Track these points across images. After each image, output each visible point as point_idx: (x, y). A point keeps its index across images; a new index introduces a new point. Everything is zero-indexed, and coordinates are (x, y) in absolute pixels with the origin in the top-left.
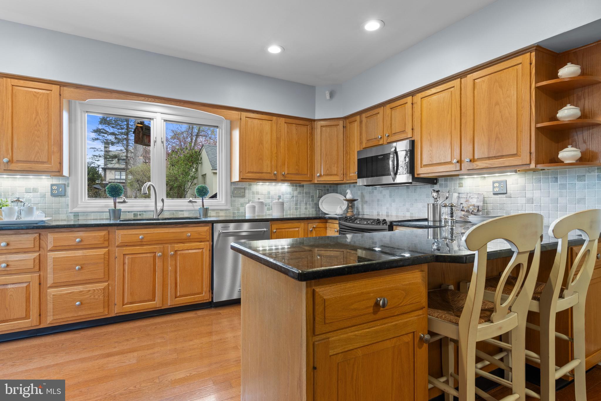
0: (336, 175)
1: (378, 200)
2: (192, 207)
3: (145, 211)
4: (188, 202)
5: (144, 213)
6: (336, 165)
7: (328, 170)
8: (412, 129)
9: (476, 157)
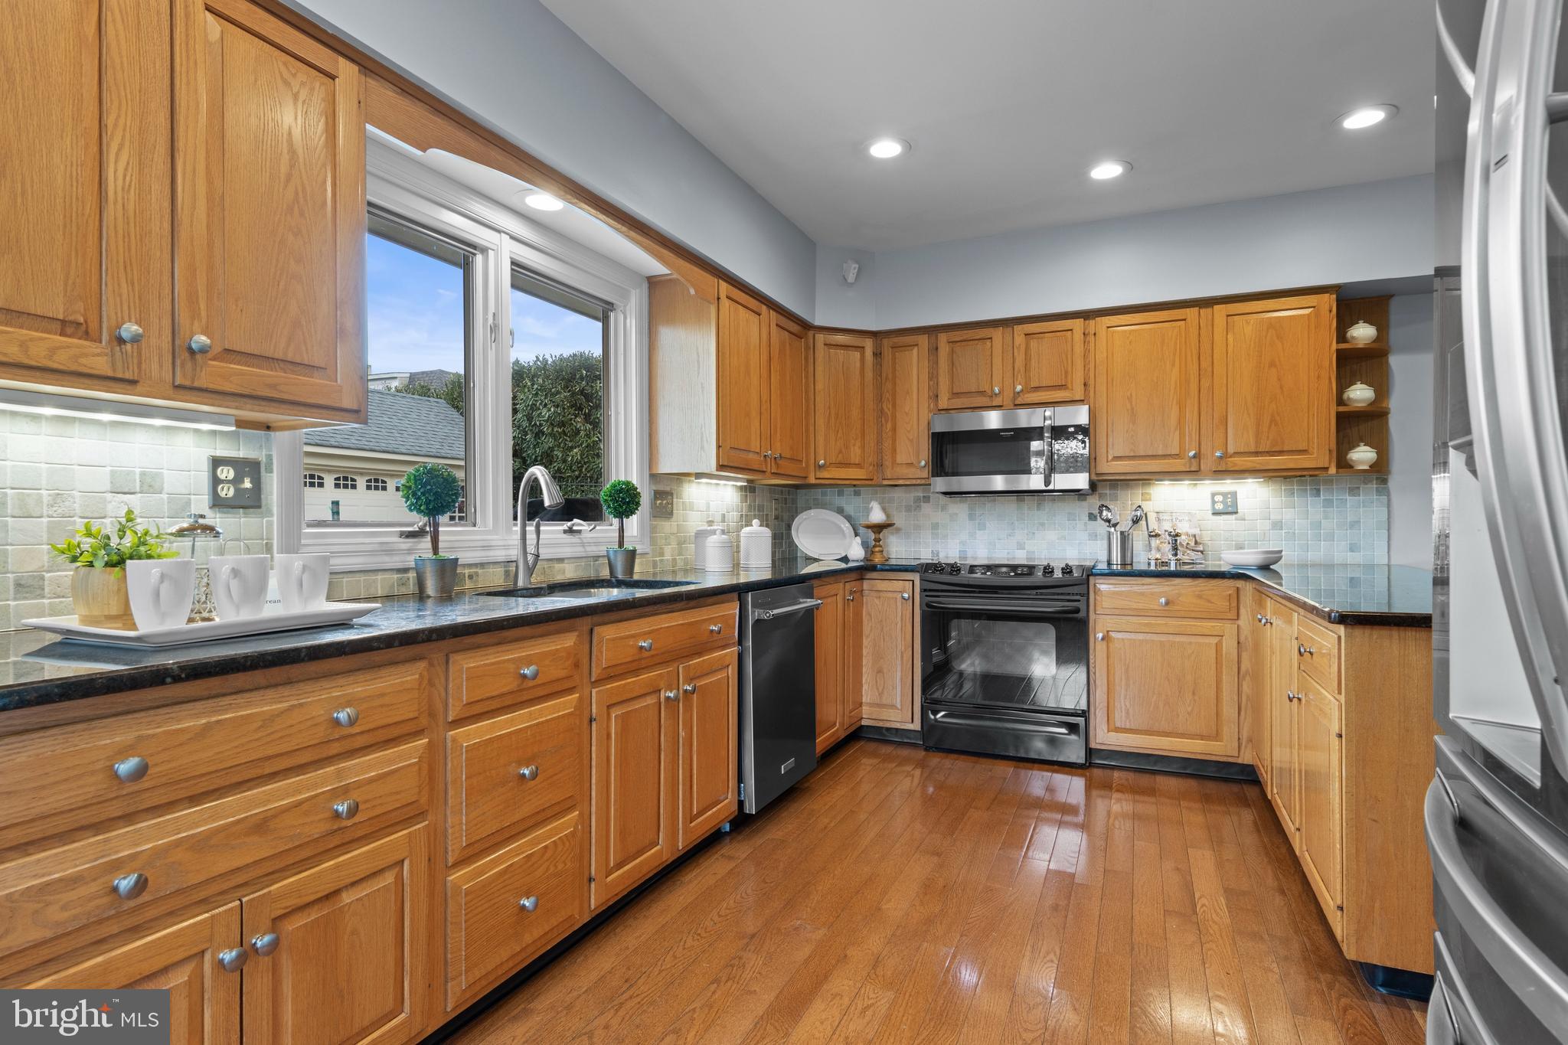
0: (859, 466)
1: (935, 526)
2: (581, 549)
3: (482, 565)
4: (565, 532)
5: (480, 571)
6: (858, 444)
7: (840, 452)
8: (1085, 385)
9: (1231, 450)
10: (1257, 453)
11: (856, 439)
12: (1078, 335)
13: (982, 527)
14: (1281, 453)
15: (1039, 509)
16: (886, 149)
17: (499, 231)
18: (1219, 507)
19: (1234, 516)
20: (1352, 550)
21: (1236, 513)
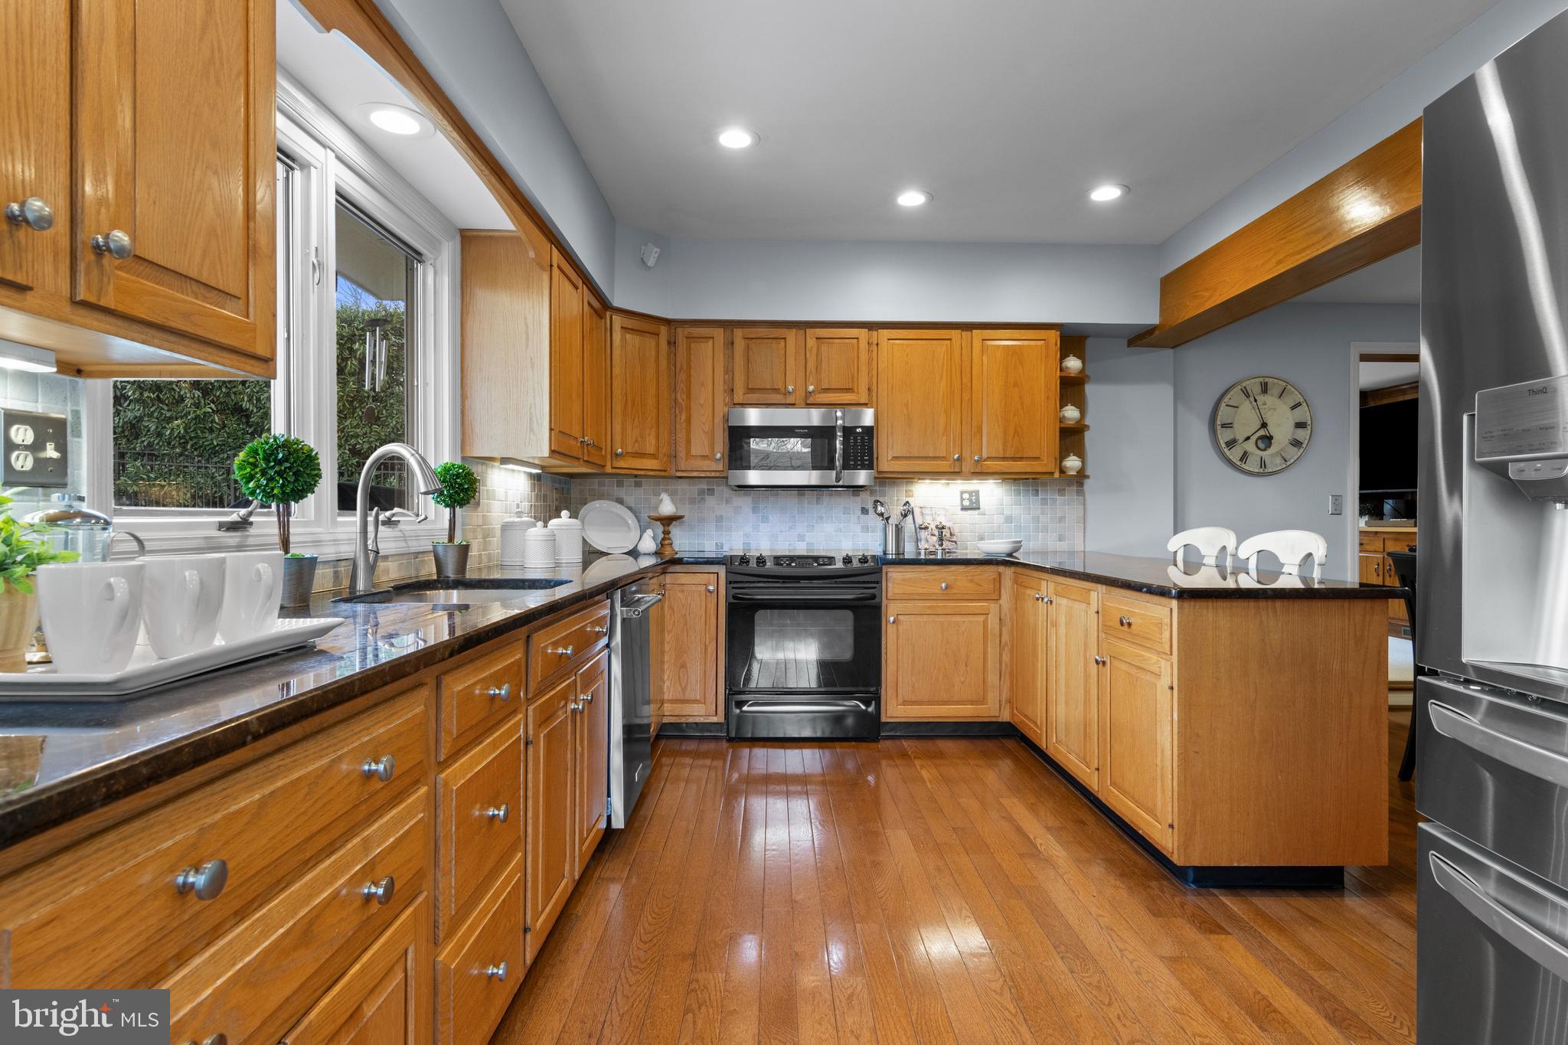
0: (654, 456)
1: (719, 519)
2: (403, 544)
4: (386, 523)
6: (653, 434)
7: (636, 441)
8: (869, 390)
9: (985, 456)
10: (1004, 459)
11: (651, 428)
12: (863, 344)
13: (765, 519)
14: (1021, 459)
15: (817, 503)
16: (735, 139)
17: (324, 146)
18: (966, 503)
19: (977, 512)
20: (1060, 540)
21: (979, 508)
